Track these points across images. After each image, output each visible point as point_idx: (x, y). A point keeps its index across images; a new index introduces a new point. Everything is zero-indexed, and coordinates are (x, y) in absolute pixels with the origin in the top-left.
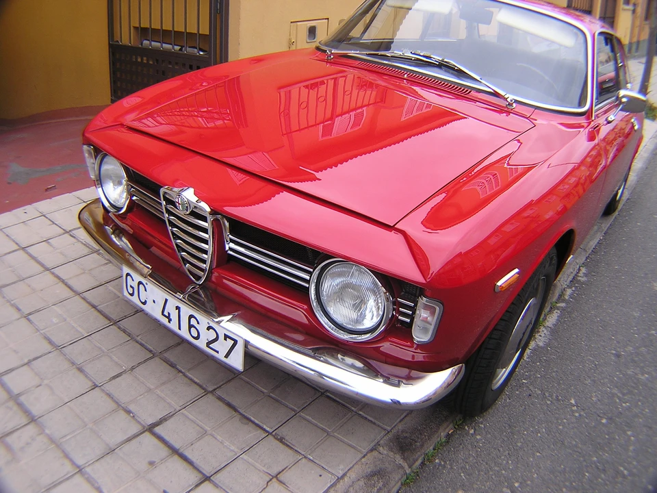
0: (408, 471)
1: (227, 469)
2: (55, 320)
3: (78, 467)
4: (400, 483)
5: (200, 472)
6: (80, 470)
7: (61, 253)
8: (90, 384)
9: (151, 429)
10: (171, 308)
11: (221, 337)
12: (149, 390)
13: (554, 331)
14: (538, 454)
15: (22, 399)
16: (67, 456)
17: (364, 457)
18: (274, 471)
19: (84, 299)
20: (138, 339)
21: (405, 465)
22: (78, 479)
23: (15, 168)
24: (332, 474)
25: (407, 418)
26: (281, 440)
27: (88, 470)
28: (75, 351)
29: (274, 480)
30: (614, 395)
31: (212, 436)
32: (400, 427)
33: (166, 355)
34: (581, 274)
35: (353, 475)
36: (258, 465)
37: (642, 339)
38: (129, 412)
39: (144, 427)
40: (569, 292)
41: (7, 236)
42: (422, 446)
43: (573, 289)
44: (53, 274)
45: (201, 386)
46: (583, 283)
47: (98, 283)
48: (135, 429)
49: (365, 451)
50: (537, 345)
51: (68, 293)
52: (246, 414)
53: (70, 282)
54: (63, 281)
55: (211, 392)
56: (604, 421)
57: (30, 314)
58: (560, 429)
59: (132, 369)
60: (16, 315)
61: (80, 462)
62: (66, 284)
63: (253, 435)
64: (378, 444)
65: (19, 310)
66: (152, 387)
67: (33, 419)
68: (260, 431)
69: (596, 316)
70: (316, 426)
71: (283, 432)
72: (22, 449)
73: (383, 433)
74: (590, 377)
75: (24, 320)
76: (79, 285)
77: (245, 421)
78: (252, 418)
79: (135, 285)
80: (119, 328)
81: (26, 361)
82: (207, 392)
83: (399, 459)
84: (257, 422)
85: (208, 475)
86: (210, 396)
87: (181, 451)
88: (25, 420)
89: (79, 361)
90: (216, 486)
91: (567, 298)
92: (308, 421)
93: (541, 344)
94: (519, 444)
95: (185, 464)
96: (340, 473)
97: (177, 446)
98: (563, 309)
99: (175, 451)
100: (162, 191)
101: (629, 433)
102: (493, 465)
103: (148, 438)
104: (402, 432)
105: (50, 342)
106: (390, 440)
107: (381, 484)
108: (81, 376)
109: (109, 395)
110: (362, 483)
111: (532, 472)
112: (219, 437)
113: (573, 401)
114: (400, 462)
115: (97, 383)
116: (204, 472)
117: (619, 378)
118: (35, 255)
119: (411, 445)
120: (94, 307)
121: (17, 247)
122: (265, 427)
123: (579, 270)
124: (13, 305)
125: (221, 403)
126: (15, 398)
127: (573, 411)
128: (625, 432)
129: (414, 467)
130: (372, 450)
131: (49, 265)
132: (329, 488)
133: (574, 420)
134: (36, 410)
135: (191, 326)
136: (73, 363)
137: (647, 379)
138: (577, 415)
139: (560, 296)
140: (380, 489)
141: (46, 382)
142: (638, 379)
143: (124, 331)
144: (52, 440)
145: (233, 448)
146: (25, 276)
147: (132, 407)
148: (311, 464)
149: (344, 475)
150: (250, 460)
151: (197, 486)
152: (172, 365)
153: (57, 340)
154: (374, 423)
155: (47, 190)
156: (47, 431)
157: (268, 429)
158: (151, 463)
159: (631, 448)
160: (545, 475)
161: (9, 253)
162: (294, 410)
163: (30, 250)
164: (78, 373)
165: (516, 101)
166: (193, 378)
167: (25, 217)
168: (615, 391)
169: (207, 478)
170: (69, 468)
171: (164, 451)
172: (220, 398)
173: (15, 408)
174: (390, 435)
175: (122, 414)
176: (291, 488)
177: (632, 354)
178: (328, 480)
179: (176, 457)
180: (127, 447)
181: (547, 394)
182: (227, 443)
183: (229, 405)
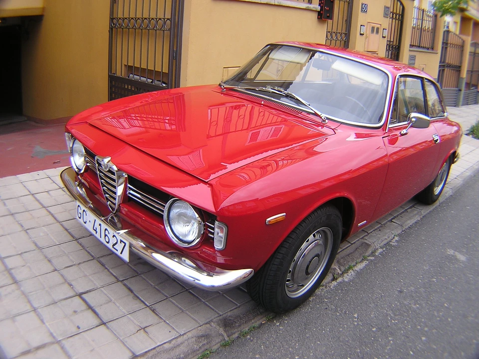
0: (227, 339)
1: (117, 320)
2: (42, 234)
3: (34, 308)
4: (219, 344)
5: (101, 320)
6: (35, 310)
7: (55, 199)
8: (53, 268)
9: (80, 295)
10: (97, 225)
11: (119, 241)
12: (85, 276)
13: (359, 274)
14: (318, 342)
15: (13, 271)
16: (29, 302)
17: (200, 326)
18: (143, 327)
19: (62, 225)
20: (87, 249)
21: (225, 335)
22: (32, 314)
23: (38, 148)
24: (177, 332)
25: (236, 310)
26: (153, 311)
27: (39, 310)
28: (49, 252)
29: (143, 330)
30: (387, 315)
31: (114, 303)
32: (229, 314)
33: (100, 259)
34: (394, 240)
35: (190, 335)
36: (135, 321)
37: (424, 283)
38: (71, 285)
39: (77, 294)
40: (380, 250)
41: (25, 186)
42: (240, 326)
43: (384, 249)
44: (47, 210)
45: (116, 278)
46: (393, 246)
47: (72, 218)
48: (71, 293)
49: (201, 323)
50: (343, 280)
51: (53, 220)
52: (138, 295)
53: (56, 216)
54: (52, 215)
55: (121, 281)
56: (374, 329)
57: (28, 229)
58: (340, 331)
59: (80, 264)
60: (20, 229)
61: (36, 305)
62: (53, 216)
63: (137, 305)
64: (212, 321)
65: (22, 226)
66: (88, 274)
67: (15, 282)
68: (142, 304)
69: (394, 267)
70: (177, 306)
71: (157, 307)
72: (6, 295)
73: (217, 315)
74: (374, 303)
75: (23, 233)
76: (60, 218)
77: (136, 298)
78: (140, 297)
79: (81, 212)
80: (78, 242)
81: (20, 253)
82: (118, 281)
83: (221, 331)
84: (142, 299)
85: (105, 322)
86: (119, 283)
87: (94, 308)
88: (11, 281)
89: (50, 256)
90: (108, 328)
91: (377, 254)
92: (173, 303)
93: (346, 280)
94: (308, 335)
95: (94, 315)
96: (183, 333)
97: (92, 305)
98: (372, 261)
99: (90, 307)
100: (96, 158)
101: (390, 338)
102: (285, 344)
103: (77, 299)
104: (230, 316)
105: (36, 245)
106: (220, 320)
107: (205, 342)
108: (49, 264)
109: (62, 275)
110: (194, 339)
111: (310, 352)
112: (118, 304)
113: (356, 316)
114: (222, 333)
115: (57, 269)
116: (103, 320)
117: (396, 305)
118: (39, 199)
119: (232, 324)
120: (66, 230)
121: (28, 193)
122: (146, 303)
123: (394, 238)
124: (19, 224)
125: (124, 287)
126: (8, 271)
127: (353, 321)
128: (387, 338)
129: (231, 337)
130: (206, 324)
131: (45, 206)
132: (173, 339)
133: (352, 326)
134: (18, 278)
135: (106, 235)
136: (46, 257)
137: (418, 308)
138: (356, 323)
139: (372, 253)
140: (204, 344)
141: (28, 264)
142: (410, 308)
143: (80, 244)
144: (23, 293)
145: (124, 311)
146: (30, 209)
147: (73, 283)
148: (166, 325)
149: (185, 334)
150: (132, 318)
151: (97, 326)
152: (103, 265)
153: (40, 244)
154: (213, 310)
155: (54, 163)
156: (22, 289)
157: (148, 304)
158: (75, 312)
159: (388, 348)
160: (319, 355)
161: (24, 196)
162: (166, 296)
163: (36, 195)
164: (47, 262)
165: (328, 119)
166: (113, 272)
167: (38, 177)
168: (390, 312)
169: (104, 324)
170: (28, 307)
171: (84, 306)
172: (125, 285)
173: (8, 275)
174: (221, 317)
175: (66, 286)
176: (150, 336)
177: (412, 291)
178: (174, 334)
179: (90, 310)
180: (64, 302)
181: (339, 309)
182: (121, 308)
183: (129, 289)
